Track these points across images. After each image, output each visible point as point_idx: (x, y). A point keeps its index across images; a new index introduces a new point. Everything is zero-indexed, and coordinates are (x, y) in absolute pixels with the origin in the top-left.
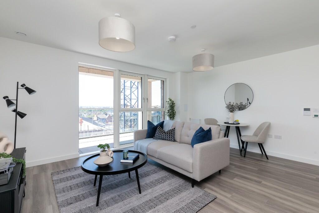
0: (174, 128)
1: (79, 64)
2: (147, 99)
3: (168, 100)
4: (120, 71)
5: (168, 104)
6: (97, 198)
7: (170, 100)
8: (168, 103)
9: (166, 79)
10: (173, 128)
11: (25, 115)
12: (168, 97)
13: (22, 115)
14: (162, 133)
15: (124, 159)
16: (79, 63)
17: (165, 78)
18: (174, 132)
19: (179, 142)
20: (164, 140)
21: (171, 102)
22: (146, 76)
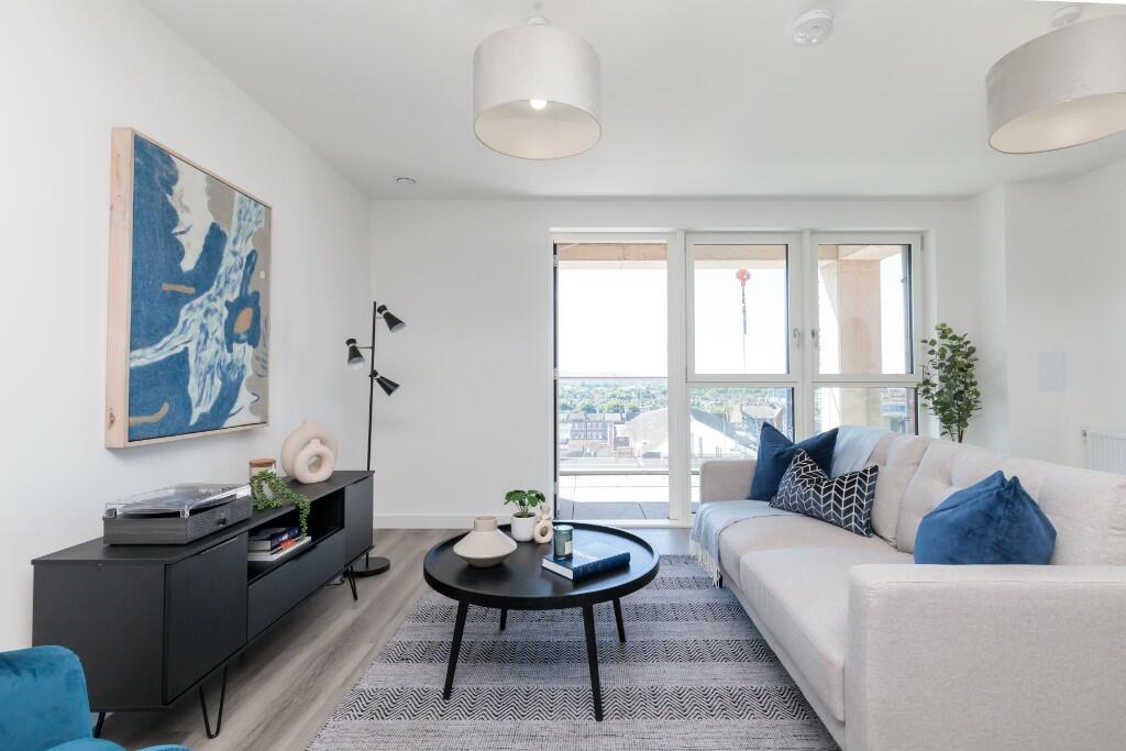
0: (875, 469)
1: (552, 233)
2: (813, 334)
3: (935, 335)
4: (687, 233)
5: (932, 352)
6: (446, 670)
7: (944, 333)
8: (930, 348)
9: (922, 236)
10: (869, 466)
11: (396, 386)
12: (935, 321)
13: (389, 387)
14: (804, 485)
15: (556, 559)
16: (552, 229)
17: (916, 233)
18: (872, 488)
19: (894, 543)
20: (813, 517)
21: (947, 341)
22: (807, 235)
